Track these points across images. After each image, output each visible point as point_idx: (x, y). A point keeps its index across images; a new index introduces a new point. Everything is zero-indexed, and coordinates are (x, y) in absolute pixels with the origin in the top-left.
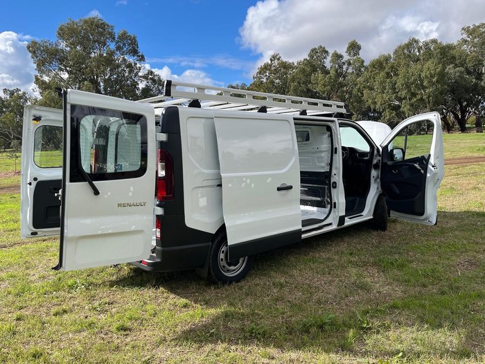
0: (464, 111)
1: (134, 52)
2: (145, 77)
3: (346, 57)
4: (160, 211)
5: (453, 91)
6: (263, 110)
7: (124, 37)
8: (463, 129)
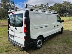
0: (63, 14)
1: (14, 4)
2: (16, 8)
3: (46, 6)
4: (25, 35)
5: (62, 11)
6: (44, 12)
7: (12, 2)
8: (63, 16)
